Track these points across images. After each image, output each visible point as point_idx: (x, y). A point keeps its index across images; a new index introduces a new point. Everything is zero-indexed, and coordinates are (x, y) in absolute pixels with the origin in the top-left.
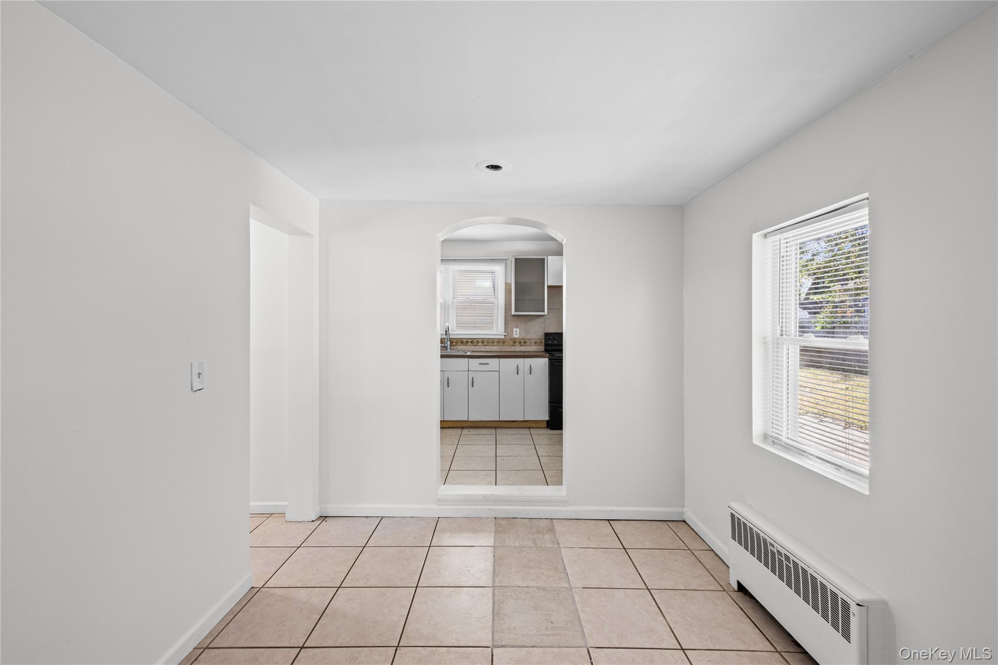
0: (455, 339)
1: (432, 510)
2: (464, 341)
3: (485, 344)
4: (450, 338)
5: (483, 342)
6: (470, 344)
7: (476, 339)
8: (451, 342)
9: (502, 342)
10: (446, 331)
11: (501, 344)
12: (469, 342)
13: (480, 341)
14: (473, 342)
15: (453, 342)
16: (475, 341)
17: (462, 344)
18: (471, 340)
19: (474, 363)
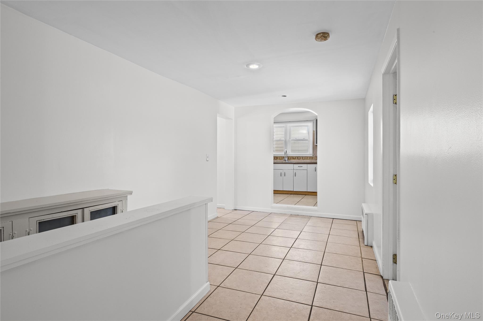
0: (290, 156)
1: (270, 210)
2: (294, 157)
3: (304, 159)
4: (287, 156)
5: (302, 158)
6: (297, 159)
7: (300, 156)
8: (288, 158)
9: (312, 158)
10: (285, 153)
11: (311, 159)
12: (296, 158)
13: (301, 157)
14: (298, 158)
15: (289, 158)
16: (299, 157)
17: (293, 159)
18: (297, 157)
19: (296, 166)
